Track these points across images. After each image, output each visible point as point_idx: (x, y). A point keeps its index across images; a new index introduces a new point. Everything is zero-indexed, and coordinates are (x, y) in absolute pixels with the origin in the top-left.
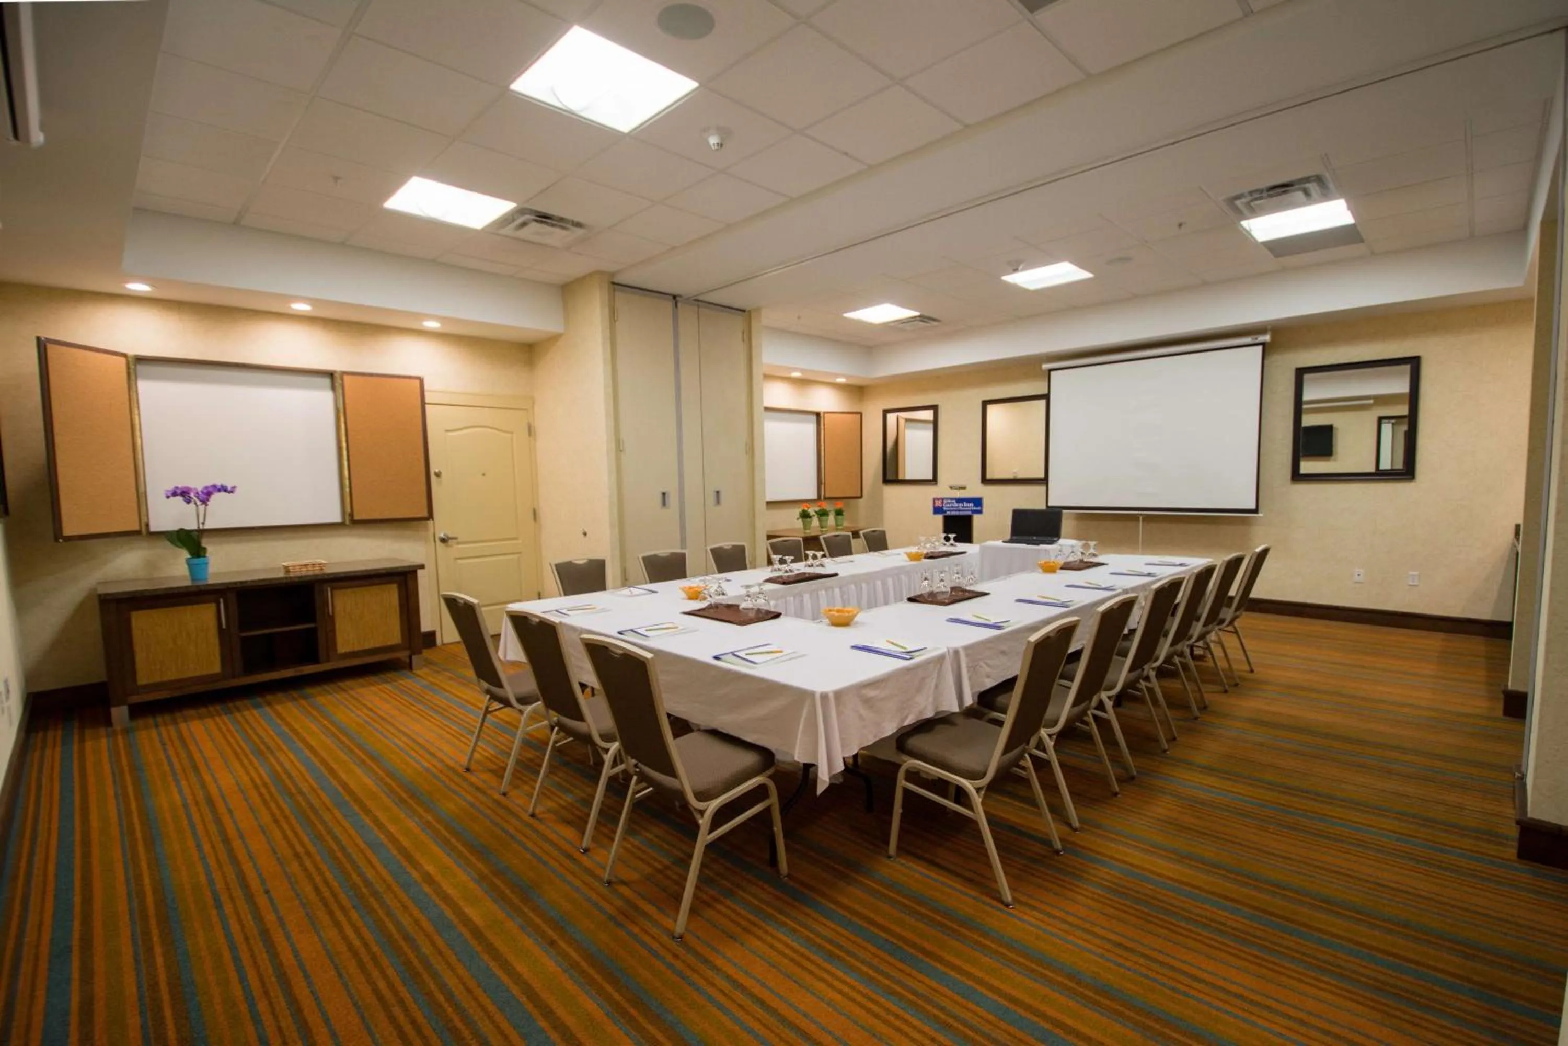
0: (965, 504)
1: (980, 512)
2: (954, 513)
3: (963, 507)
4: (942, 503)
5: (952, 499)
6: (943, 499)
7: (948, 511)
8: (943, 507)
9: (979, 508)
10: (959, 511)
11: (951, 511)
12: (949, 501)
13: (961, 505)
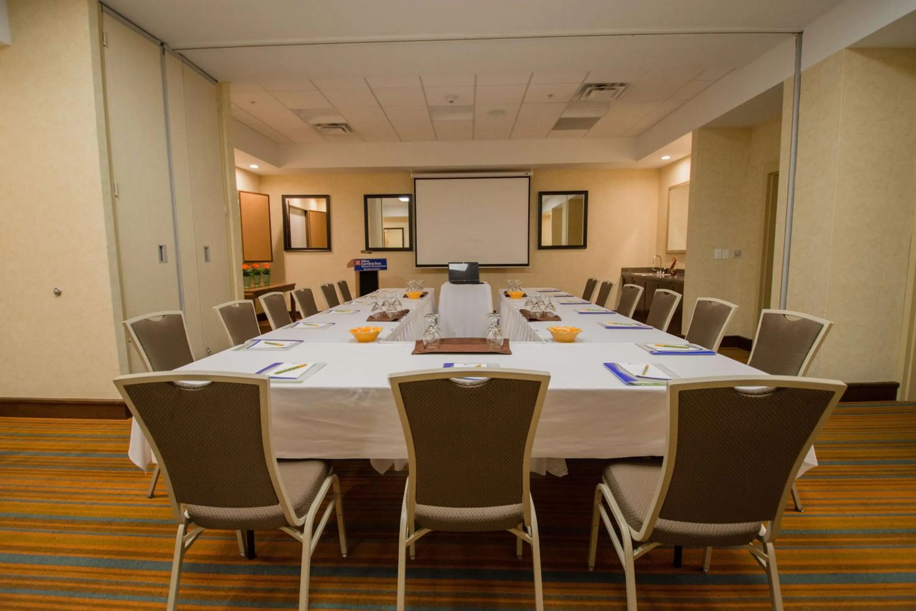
0: (376, 263)
1: (385, 268)
2: (369, 270)
3: (375, 265)
4: (361, 262)
5: (367, 260)
6: (360, 260)
7: (365, 268)
8: (361, 265)
9: (385, 266)
10: (372, 268)
11: (367, 268)
12: (366, 261)
13: (373, 264)
